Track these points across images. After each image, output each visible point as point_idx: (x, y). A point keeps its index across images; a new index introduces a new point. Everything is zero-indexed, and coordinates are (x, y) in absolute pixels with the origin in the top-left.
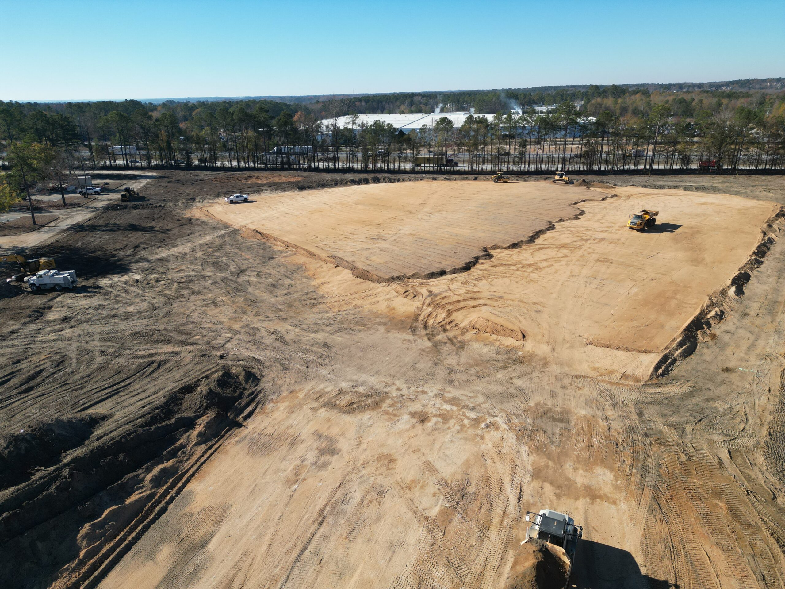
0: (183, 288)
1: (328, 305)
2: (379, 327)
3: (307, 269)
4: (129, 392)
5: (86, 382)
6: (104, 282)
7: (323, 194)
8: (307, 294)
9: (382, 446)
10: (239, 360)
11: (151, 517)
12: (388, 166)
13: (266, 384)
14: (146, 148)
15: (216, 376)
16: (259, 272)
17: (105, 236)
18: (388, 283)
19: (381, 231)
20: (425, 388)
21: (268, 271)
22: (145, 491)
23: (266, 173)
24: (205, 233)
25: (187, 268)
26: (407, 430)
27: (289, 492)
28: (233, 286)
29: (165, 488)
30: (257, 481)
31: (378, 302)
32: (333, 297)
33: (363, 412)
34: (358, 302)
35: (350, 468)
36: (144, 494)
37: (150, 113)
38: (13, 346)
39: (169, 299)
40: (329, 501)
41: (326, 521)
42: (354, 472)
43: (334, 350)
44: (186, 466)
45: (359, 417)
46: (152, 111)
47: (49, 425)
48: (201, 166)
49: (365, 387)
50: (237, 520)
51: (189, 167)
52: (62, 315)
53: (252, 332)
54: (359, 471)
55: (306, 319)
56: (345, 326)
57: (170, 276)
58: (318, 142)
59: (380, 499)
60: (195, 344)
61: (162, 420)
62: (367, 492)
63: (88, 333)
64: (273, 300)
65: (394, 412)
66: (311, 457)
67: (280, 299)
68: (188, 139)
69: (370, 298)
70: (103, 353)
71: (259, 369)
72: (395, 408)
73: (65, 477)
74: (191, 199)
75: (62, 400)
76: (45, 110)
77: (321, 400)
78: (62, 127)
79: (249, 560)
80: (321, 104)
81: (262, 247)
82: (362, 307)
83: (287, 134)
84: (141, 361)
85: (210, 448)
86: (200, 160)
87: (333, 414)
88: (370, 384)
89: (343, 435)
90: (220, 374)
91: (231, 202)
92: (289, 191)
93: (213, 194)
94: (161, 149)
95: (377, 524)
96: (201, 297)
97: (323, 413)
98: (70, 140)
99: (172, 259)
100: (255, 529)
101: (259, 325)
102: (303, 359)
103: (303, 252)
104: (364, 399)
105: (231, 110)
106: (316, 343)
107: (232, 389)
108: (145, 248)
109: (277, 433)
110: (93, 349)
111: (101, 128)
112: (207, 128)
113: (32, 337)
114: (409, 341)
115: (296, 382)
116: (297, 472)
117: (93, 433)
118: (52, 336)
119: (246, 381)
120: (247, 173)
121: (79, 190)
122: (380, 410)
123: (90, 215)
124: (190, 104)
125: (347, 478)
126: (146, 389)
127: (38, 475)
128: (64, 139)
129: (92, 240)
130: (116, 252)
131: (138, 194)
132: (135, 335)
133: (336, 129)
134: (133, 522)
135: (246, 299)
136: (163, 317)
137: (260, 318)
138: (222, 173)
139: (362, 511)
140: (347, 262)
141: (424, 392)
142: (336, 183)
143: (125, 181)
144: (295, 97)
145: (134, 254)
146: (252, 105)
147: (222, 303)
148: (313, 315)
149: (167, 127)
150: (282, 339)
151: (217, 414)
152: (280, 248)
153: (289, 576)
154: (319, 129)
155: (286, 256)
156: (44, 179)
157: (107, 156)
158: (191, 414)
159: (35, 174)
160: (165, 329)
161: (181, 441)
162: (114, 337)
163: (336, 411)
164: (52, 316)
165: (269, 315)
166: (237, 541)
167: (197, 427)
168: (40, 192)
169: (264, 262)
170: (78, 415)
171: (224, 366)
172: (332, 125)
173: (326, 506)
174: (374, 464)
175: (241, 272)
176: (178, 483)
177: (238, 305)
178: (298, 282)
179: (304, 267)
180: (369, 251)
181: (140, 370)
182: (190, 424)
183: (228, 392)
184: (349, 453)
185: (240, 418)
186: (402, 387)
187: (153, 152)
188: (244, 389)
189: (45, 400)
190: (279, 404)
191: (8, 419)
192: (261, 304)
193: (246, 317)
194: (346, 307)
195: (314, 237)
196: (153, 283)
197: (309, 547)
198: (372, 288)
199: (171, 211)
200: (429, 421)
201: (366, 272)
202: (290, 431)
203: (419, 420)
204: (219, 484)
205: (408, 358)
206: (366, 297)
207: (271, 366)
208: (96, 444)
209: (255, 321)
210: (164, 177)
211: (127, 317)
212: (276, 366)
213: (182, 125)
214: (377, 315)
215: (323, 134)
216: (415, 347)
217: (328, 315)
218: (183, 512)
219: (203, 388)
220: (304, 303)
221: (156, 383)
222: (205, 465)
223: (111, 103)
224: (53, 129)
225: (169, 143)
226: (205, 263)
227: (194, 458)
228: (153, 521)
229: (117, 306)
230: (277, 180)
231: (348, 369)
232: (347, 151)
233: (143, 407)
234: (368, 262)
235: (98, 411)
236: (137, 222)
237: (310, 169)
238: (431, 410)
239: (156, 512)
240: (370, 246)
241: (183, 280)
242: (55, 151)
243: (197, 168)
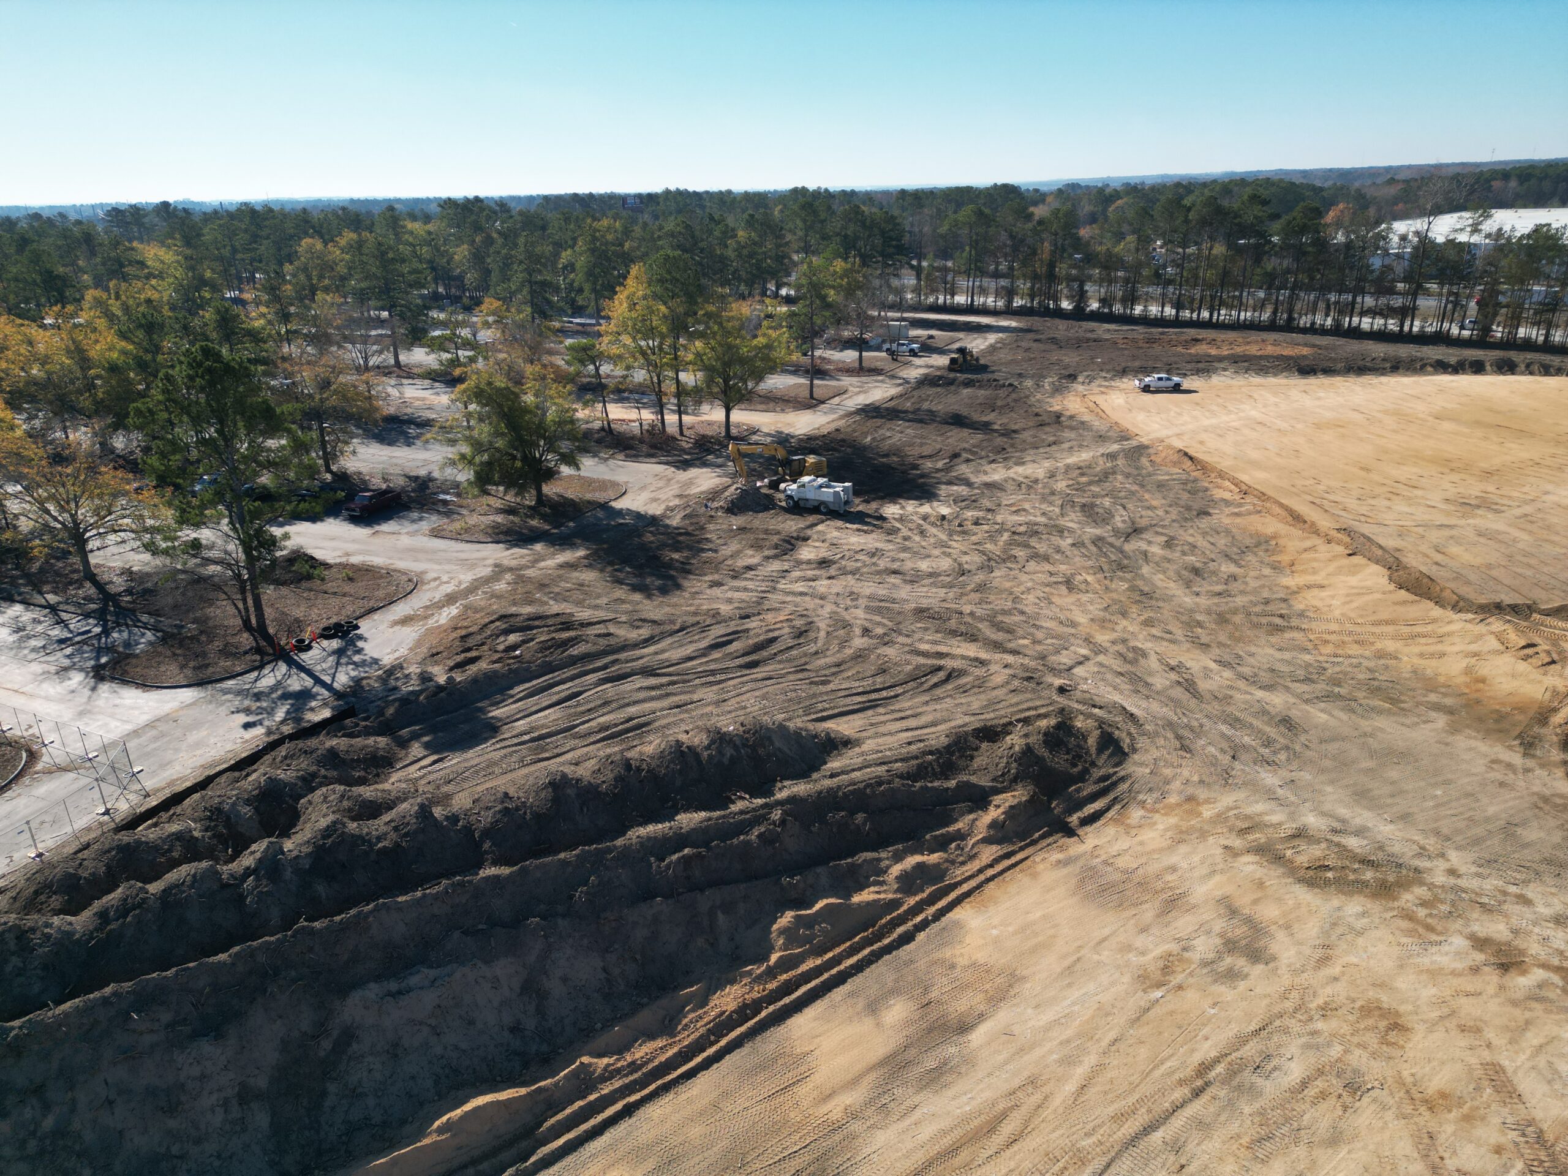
0: (1019, 545)
1: (1312, 637)
2: (1433, 714)
3: (1278, 549)
4: (893, 711)
5: (834, 674)
6: (891, 510)
7: (1358, 389)
8: (1267, 602)
9: (1381, 985)
10: (1094, 706)
11: (886, 941)
12: (1547, 336)
13: (1138, 767)
14: (1009, 274)
15: (1043, 723)
16: (1172, 538)
17: (909, 431)
18: (1482, 617)
19: (1491, 488)
20: (1530, 892)
21: (1191, 540)
22: (885, 891)
23: (1231, 335)
24: (1081, 446)
25: (1034, 508)
26: (1454, 973)
27: (1141, 999)
28: (1113, 557)
29: (918, 898)
30: (1082, 952)
31: (1442, 655)
32: (1328, 621)
33: (1350, 894)
34: (1390, 646)
35: (1289, 1005)
36: (882, 896)
37: (1031, 209)
38: (746, 589)
39: (989, 560)
40: (1226, 1055)
41: (1211, 1091)
42: (1299, 1016)
43: (1303, 738)
44: (959, 873)
45: (1336, 902)
46: (1035, 203)
47: (768, 729)
48: (1104, 314)
49: (1365, 842)
50: (1029, 1011)
51: (1079, 314)
52: (821, 556)
53: (1131, 655)
54: (1311, 1019)
55: (1252, 655)
56: (1343, 691)
57: (999, 518)
58: (1373, 271)
59: (1347, 1098)
60: (1019, 653)
61: (936, 776)
62: (1320, 1072)
63: (852, 593)
64: (1188, 600)
65: (1429, 920)
66: (1204, 947)
67: (1204, 601)
68: (1090, 259)
69: (1423, 640)
70: (866, 631)
71: (1129, 734)
72: (1435, 912)
73: (774, 823)
74: (1070, 376)
75: (794, 695)
76: (864, 204)
77: (1251, 837)
78: (883, 233)
79: (1037, 1098)
80: (1401, 186)
81: (1189, 487)
82: (1396, 658)
83: (1299, 252)
84: (922, 660)
85: (1008, 856)
86: (1103, 301)
87: (1273, 876)
88: (1379, 838)
89: (1288, 927)
90: (1053, 722)
91: (1146, 389)
92: (1275, 375)
93: (1114, 369)
94: (1035, 277)
95: (1330, 1151)
96: (1048, 567)
97: (1249, 866)
98: (891, 256)
99: (1010, 486)
100: (1061, 1043)
101: (1147, 646)
102: (1228, 739)
103: (1277, 510)
104: (1356, 866)
105: (1187, 202)
106: (1265, 712)
107: (1069, 757)
108: (968, 461)
109: (1140, 871)
110: (852, 621)
111: (942, 236)
112: (1130, 238)
113: (773, 580)
114: (1509, 766)
115: (1201, 782)
116: (1166, 967)
117: (825, 763)
118: (800, 587)
119: (1100, 750)
120: (1192, 332)
121: (886, 346)
122: (1390, 904)
123: (893, 391)
124: (1107, 191)
125: (1277, 1023)
126: (920, 714)
127: (739, 805)
128: (882, 254)
129: (888, 434)
130: (920, 462)
131: (977, 359)
132: (921, 613)
133: (1425, 244)
134: (857, 939)
135: (1133, 588)
136: (973, 591)
137: (1154, 631)
138: (1140, 329)
139: (1300, 1107)
140: (1381, 547)
141: (1526, 901)
142: (1396, 367)
143: (961, 335)
144: (1339, 170)
145: (947, 469)
146: (1236, 189)
147: (1083, 587)
148: (1271, 651)
149: (1056, 234)
150: (1190, 686)
151: (1032, 797)
152: (1227, 495)
153: (1108, 1165)
154: (1381, 243)
155: (1237, 514)
156: (838, 322)
157: (941, 286)
158: (984, 782)
159: (827, 314)
160: (972, 614)
161: (959, 825)
162: (888, 608)
163: (1281, 871)
164: (806, 553)
165: (1174, 630)
166: (1022, 1051)
167: (992, 808)
168: (831, 344)
169: (1186, 519)
170: (810, 726)
171: (1063, 709)
172: (1417, 233)
173: (1217, 1061)
174: (1351, 1018)
175: (1136, 531)
176: (940, 899)
177: (1114, 595)
178: (1252, 574)
179: (1273, 543)
180: (1447, 533)
181: (916, 677)
182: (979, 799)
183: (1059, 762)
184: (1296, 972)
185: (1074, 819)
186: (1463, 869)
187: (1020, 283)
188: (1093, 764)
189: (771, 688)
190: (1157, 816)
191: (717, 703)
192: (1161, 604)
193: (1124, 623)
194: (1354, 650)
195: (1312, 482)
196: (968, 525)
197: (1162, 1129)
198: (1434, 621)
199: (1027, 397)
200: (1524, 973)
201: (1425, 580)
202: (1169, 877)
203: (1492, 960)
204: (1011, 929)
205: (1496, 807)
206: (1413, 637)
207: (1157, 734)
208: (828, 783)
209: (1141, 636)
210: (1029, 331)
211: (914, 579)
212: (1165, 738)
213: (1085, 232)
214: (1431, 685)
215: (1389, 254)
216: (1522, 784)
217: (1307, 658)
218: (938, 955)
219: (1015, 740)
220: (1255, 619)
221: (938, 707)
222: (991, 885)
223: (969, 189)
224: (869, 236)
225: (1052, 265)
226: (1068, 503)
227: (975, 865)
228: (888, 950)
229: (902, 555)
230: (1253, 350)
231: (1329, 789)
232: (1440, 294)
233: (910, 743)
234: (1439, 557)
235: (840, 728)
236: (964, 412)
237: (1337, 331)
238: (1534, 949)
239: (895, 935)
240: (1453, 521)
241: (1022, 529)
242: (864, 276)
243: (1096, 316)
